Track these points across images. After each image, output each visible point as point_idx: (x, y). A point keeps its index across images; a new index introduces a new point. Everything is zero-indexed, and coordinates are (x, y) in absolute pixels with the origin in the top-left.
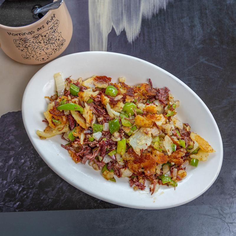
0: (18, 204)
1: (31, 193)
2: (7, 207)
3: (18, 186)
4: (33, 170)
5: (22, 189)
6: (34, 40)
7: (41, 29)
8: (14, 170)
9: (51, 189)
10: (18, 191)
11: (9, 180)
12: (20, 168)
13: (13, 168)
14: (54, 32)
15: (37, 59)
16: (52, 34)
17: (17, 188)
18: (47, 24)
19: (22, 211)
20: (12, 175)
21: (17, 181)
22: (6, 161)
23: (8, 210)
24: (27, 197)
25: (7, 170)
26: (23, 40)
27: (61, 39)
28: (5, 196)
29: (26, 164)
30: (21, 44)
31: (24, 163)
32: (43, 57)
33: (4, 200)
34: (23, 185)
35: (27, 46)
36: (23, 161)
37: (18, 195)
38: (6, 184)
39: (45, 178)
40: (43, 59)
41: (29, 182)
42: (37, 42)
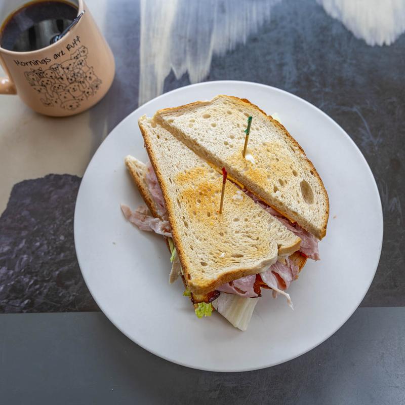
0: (26, 302)
1: (45, 287)
2: (11, 307)
3: (29, 278)
4: (51, 256)
5: (34, 282)
6: (52, 73)
7: (59, 55)
8: (25, 256)
9: (73, 281)
10: (28, 284)
11: (17, 269)
12: (33, 253)
13: (24, 253)
14: (81, 64)
15: (62, 106)
16: (78, 67)
17: (27, 280)
18: (68, 49)
19: (31, 312)
20: (22, 263)
21: (28, 271)
22: (15, 244)
23: (12, 311)
24: (40, 294)
25: (16, 256)
26: (36, 74)
27: (94, 78)
28: (10, 291)
29: (42, 248)
30: (35, 79)
31: (39, 247)
32: (70, 103)
33: (8, 297)
34: (36, 276)
35: (44, 83)
36: (38, 244)
37: (27, 290)
38: (13, 275)
39: (66, 268)
40: (71, 106)
41: (45, 273)
42: (58, 77)
